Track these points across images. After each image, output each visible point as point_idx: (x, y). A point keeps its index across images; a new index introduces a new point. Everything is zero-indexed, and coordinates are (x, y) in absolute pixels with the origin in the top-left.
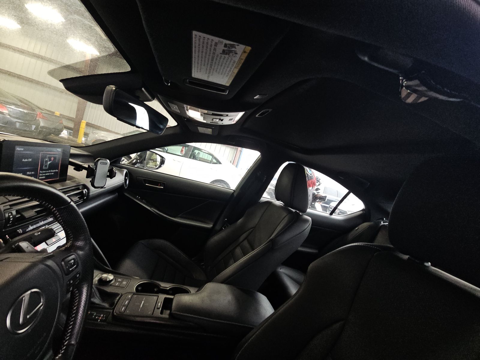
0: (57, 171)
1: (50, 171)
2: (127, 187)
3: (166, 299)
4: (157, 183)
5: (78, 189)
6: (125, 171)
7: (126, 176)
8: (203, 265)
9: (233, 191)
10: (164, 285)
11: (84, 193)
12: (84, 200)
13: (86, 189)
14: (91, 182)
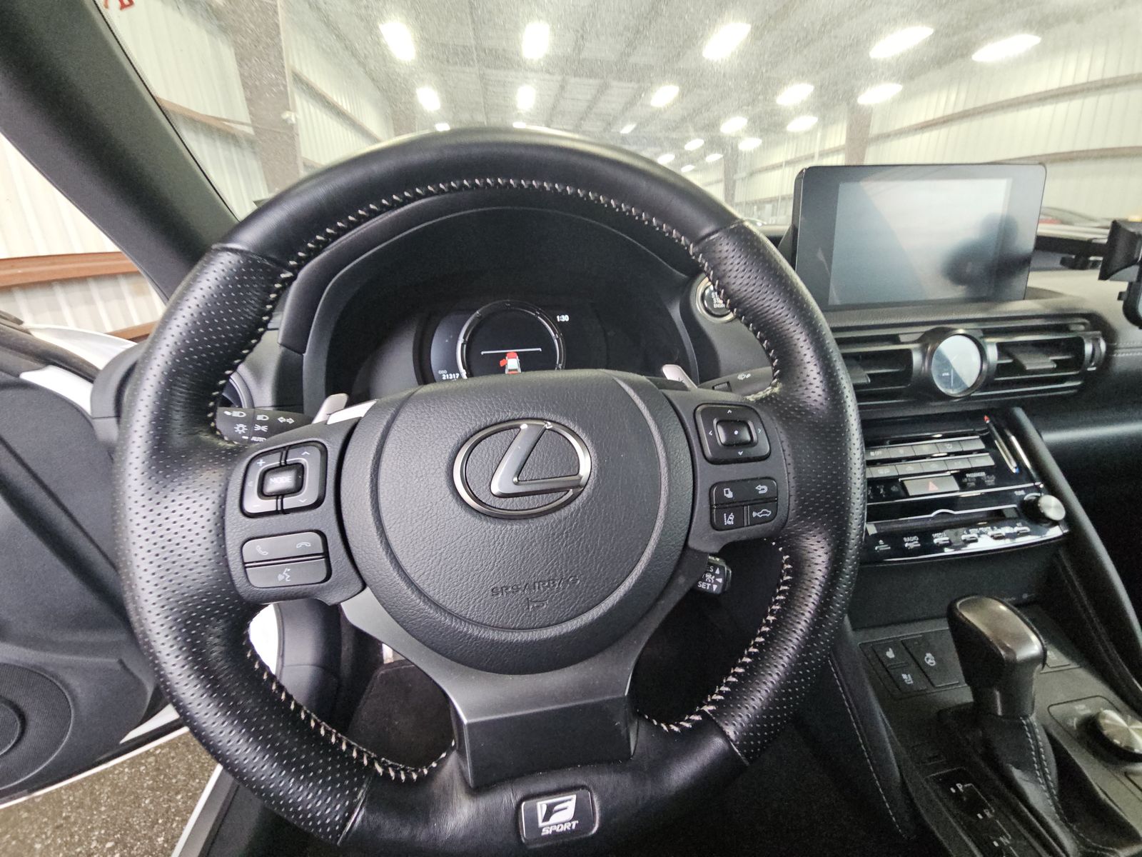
5: (1064, 329)
11: (1088, 348)
12: (1085, 376)
13: (1099, 332)
14: (1124, 297)
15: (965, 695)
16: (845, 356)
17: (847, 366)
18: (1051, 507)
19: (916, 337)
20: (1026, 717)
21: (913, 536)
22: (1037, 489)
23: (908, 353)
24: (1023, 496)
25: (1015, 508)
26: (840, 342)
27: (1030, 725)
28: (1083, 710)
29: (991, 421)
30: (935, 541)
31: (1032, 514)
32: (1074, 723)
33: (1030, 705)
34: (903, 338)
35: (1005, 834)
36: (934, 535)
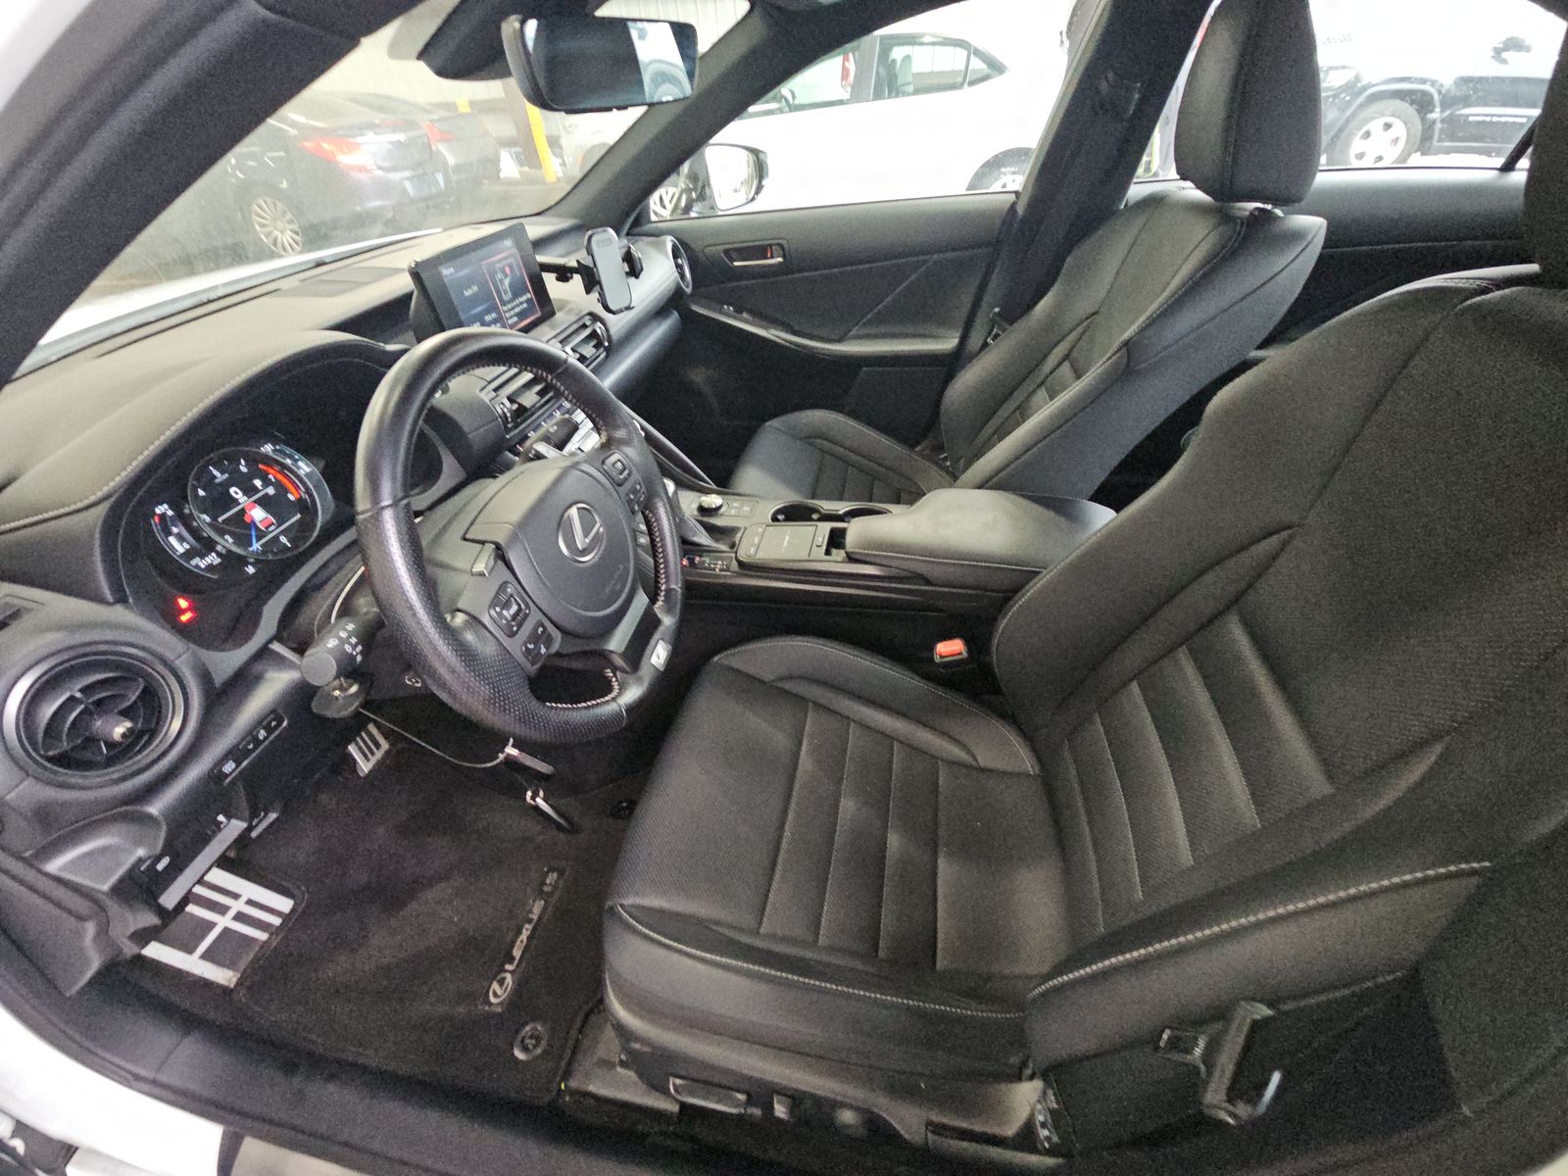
0: (529, 296)
1: (517, 301)
2: (691, 286)
3: (833, 531)
4: (761, 251)
5: (584, 326)
6: (669, 242)
7: (676, 256)
8: (945, 459)
9: (1013, 197)
10: (828, 506)
11: (600, 333)
12: (605, 348)
13: (599, 322)
14: (600, 301)
32: (697, 510)
35: (705, 559)
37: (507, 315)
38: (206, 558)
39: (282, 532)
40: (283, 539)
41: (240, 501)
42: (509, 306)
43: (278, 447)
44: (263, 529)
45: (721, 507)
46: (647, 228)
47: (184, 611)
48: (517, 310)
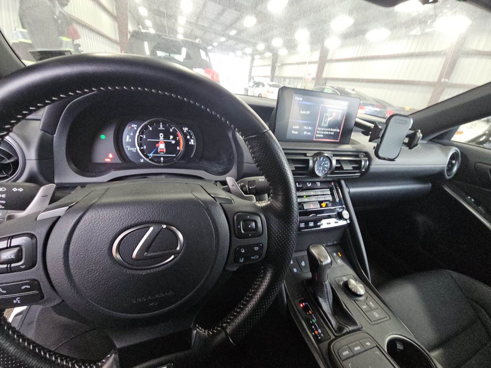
0: (338, 130)
1: (329, 130)
2: (451, 177)
5: (357, 156)
6: (454, 150)
7: (453, 158)
11: (363, 163)
12: (361, 172)
13: (367, 158)
14: (375, 148)
15: (309, 275)
16: (288, 160)
17: (289, 162)
18: (346, 214)
19: (312, 155)
20: (325, 282)
21: (303, 223)
22: (343, 208)
23: (308, 160)
24: (338, 210)
25: (335, 214)
26: (286, 154)
27: (326, 284)
28: (345, 279)
29: (334, 184)
30: (310, 225)
31: (340, 216)
32: (341, 283)
33: (327, 277)
34: (308, 155)
35: (314, 319)
36: (310, 223)
37: (318, 132)
38: (132, 148)
39: (163, 157)
40: (162, 159)
41: (160, 139)
42: (322, 129)
43: (189, 131)
44: (159, 151)
45: (360, 296)
46: (445, 141)
47: (109, 158)
48: (325, 133)
